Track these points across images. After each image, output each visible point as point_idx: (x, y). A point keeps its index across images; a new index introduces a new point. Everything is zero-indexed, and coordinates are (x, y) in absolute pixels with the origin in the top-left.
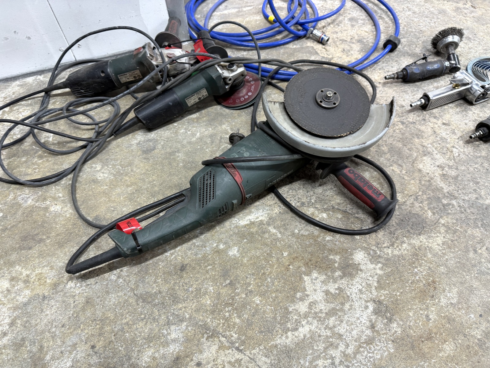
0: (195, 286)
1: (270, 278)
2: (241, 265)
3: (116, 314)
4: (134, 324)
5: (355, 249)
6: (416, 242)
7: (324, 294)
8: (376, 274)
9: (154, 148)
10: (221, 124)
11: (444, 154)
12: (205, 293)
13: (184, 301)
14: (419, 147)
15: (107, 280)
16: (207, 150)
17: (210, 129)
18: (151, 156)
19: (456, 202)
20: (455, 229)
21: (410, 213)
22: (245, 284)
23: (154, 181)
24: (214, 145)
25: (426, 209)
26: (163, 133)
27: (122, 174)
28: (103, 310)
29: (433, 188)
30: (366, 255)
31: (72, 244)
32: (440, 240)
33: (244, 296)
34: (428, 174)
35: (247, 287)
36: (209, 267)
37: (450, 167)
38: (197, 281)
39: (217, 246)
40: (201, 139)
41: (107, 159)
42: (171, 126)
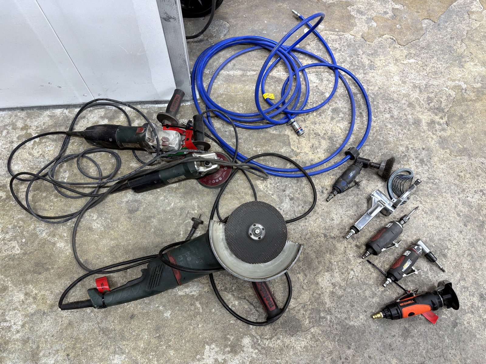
0: (137, 332)
1: (185, 340)
2: (169, 326)
3: (85, 337)
4: (94, 347)
5: (246, 335)
6: (287, 341)
7: (214, 360)
8: (252, 357)
9: (137, 210)
10: (192, 199)
11: (343, 273)
12: (142, 339)
13: (128, 340)
14: (327, 262)
15: (84, 312)
16: (175, 221)
17: (183, 202)
18: (133, 217)
19: (330, 317)
20: (318, 339)
21: (294, 317)
22: (168, 340)
23: (130, 240)
24: (180, 218)
25: (307, 317)
26: (147, 196)
27: (110, 227)
28: (78, 332)
29: (320, 301)
30: (251, 341)
31: (67, 277)
32: (303, 344)
33: (165, 348)
34: (322, 288)
35: (168, 342)
36: (149, 321)
37: (340, 287)
38: (139, 329)
39: (158, 307)
40: (173, 209)
41: (102, 211)
42: (155, 191)
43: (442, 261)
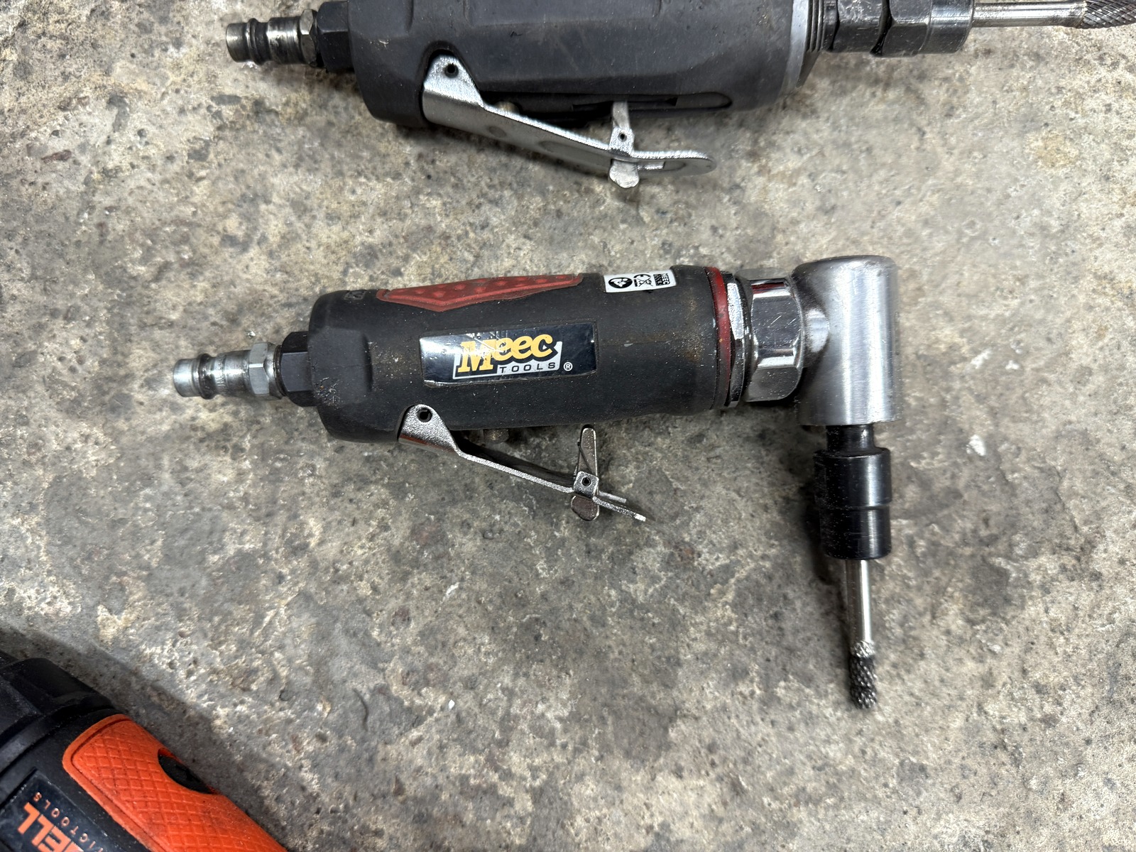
43: (935, 612)
